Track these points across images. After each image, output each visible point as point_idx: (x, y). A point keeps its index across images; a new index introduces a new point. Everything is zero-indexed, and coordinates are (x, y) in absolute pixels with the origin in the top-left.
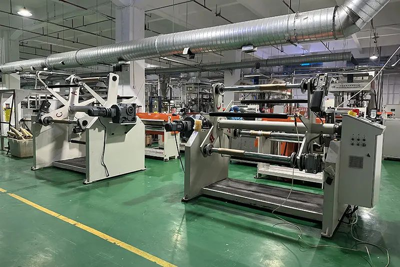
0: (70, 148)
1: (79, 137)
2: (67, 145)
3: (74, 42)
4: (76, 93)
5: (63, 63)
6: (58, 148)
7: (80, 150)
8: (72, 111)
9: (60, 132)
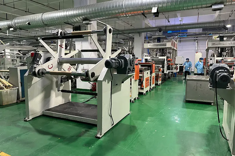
0: (56, 96)
1: (62, 86)
2: (53, 94)
3: (26, 12)
4: (63, 46)
5: (29, 24)
6: (47, 97)
7: (63, 97)
8: (60, 63)
9: (48, 82)
